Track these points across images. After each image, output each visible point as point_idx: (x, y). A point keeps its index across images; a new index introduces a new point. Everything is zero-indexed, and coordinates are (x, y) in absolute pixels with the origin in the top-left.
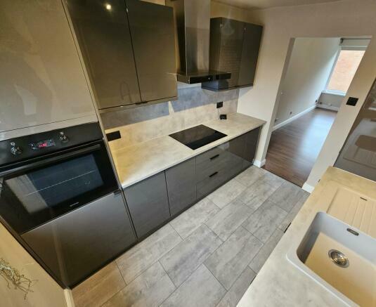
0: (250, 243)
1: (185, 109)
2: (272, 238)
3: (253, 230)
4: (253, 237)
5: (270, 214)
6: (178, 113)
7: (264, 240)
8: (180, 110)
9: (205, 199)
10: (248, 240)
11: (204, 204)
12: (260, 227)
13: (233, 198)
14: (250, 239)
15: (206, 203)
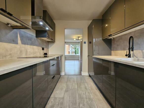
0: (89, 102)
1: (28, 45)
2: (92, 94)
3: (84, 96)
4: (88, 99)
5: (83, 86)
6: (24, 45)
7: (92, 97)
8: (25, 44)
9: (50, 98)
10: (87, 102)
11: (52, 102)
12: (85, 93)
13: (64, 89)
14: (88, 101)
15: (52, 100)
